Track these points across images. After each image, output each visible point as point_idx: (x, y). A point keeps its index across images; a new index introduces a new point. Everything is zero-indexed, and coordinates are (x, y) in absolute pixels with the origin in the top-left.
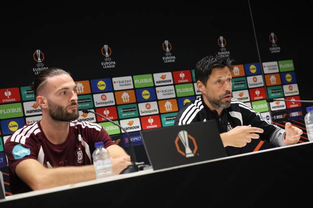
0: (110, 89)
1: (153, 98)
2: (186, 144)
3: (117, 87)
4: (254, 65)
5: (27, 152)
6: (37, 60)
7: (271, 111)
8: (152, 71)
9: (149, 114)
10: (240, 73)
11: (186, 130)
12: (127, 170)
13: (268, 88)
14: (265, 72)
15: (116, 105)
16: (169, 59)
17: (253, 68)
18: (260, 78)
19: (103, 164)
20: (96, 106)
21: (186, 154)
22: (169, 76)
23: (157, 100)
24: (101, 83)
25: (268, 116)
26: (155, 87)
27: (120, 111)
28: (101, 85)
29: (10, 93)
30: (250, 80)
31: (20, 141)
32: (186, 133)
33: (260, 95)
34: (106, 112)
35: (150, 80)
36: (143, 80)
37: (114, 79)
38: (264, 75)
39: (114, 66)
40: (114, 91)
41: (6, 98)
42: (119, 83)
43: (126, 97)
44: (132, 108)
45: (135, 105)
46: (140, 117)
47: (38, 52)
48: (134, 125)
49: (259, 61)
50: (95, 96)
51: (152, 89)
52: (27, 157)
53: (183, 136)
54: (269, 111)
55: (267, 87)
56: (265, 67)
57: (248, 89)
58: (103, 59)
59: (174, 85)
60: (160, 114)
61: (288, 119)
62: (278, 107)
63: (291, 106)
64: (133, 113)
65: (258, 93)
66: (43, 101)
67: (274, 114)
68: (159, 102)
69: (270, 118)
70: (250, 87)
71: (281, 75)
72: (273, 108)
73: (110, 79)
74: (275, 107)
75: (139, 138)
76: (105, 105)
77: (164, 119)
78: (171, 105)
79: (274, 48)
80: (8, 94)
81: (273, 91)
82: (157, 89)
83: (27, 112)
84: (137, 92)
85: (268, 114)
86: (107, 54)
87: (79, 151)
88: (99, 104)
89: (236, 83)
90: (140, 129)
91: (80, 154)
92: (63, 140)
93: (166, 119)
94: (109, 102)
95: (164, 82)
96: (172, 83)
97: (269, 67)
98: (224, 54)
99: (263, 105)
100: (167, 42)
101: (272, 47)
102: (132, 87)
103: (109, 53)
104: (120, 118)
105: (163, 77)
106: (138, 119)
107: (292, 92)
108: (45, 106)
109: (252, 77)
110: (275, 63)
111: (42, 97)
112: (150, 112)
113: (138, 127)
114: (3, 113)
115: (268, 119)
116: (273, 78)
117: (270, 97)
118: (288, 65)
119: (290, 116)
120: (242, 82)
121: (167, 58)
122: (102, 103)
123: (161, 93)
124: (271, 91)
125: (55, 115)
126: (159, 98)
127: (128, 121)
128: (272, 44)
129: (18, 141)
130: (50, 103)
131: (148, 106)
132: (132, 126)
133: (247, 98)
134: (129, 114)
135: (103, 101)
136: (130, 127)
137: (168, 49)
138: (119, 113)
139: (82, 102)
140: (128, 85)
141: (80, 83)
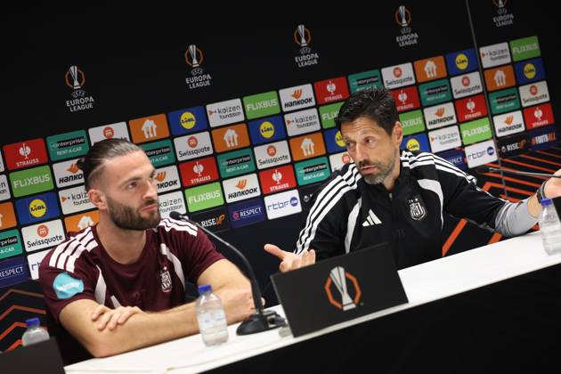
0: (203, 125)
1: (281, 134)
3: (214, 121)
4: (465, 54)
6: (73, 84)
7: (497, 138)
8: (277, 86)
9: (273, 164)
10: (437, 73)
13: (490, 95)
14: (485, 66)
15: (215, 155)
16: (308, 59)
17: (462, 60)
18: (475, 78)
20: (180, 159)
22: (307, 91)
23: (288, 138)
24: (187, 115)
25: (490, 148)
26: (283, 114)
27: (223, 164)
28: (188, 119)
29: (28, 150)
30: (456, 83)
31: (65, 266)
33: (476, 110)
34: (198, 169)
35: (275, 102)
36: (262, 104)
37: (210, 107)
38: (482, 71)
39: (208, 83)
40: (210, 129)
41: (22, 158)
42: (219, 113)
43: (231, 138)
44: (242, 157)
45: (248, 151)
46: (257, 171)
47: (74, 70)
48: (248, 187)
49: (473, 46)
50: (177, 141)
51: (278, 119)
52: (78, 296)
54: (492, 138)
55: (488, 93)
56: (483, 55)
57: (454, 101)
58: (188, 70)
59: (317, 106)
60: (293, 163)
61: (529, 148)
62: (510, 128)
63: (535, 125)
64: (246, 166)
65: (471, 106)
66: (98, 197)
67: (501, 142)
68: (291, 141)
69: (494, 150)
70: (456, 96)
71: (516, 67)
72: (500, 131)
73: (201, 108)
74: (504, 130)
75: (258, 210)
76: (195, 156)
77: (300, 171)
78: (312, 145)
79: (501, 18)
80: (25, 151)
81: (500, 100)
82: (287, 117)
83: (61, 181)
84: (251, 126)
85: (492, 143)
86: (195, 61)
87: (164, 271)
88: (185, 154)
89: (431, 91)
90: (258, 193)
91: (166, 278)
92: (136, 256)
93: (304, 171)
94: (202, 150)
95: (298, 103)
96: (313, 103)
97: (492, 55)
98: (408, 39)
99: (482, 128)
100: (301, 28)
101: (498, 16)
102: (241, 118)
103: (198, 59)
104: (223, 176)
105: (297, 95)
106: (254, 176)
107: (537, 99)
108: (103, 206)
109: (461, 78)
110: (504, 46)
111: (98, 191)
112: (276, 160)
113: (255, 190)
114: (18, 186)
115: (491, 154)
116: (500, 74)
117: (494, 112)
118: (529, 47)
119: (534, 143)
120: (441, 87)
121: (304, 58)
122: (190, 153)
123: (295, 124)
124: (496, 101)
125: (121, 221)
126: (290, 134)
127: (236, 181)
128: (498, 8)
129: (62, 268)
130: (110, 202)
131: (272, 151)
132: (245, 189)
133: (452, 118)
134: (238, 168)
135: (191, 149)
136: (241, 191)
137: (303, 41)
138: (221, 168)
139: (156, 154)
140: (234, 115)
141: (150, 119)
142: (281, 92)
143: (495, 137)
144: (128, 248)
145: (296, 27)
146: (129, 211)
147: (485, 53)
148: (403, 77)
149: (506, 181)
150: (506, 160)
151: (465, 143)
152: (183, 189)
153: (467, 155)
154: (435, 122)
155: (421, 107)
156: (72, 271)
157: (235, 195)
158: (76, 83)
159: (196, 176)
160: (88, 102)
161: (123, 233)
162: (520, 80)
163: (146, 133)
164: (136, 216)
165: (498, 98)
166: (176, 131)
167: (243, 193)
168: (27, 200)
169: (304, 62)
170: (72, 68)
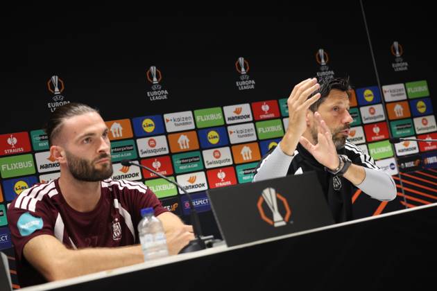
0: (161, 130)
1: (225, 142)
2: (273, 208)
3: (170, 127)
4: (371, 90)
5: (38, 223)
6: (54, 90)
7: (397, 157)
8: (221, 103)
9: (219, 165)
11: (273, 187)
12: (189, 248)
13: (391, 123)
14: (387, 100)
15: (170, 154)
16: (247, 84)
17: (368, 94)
18: (379, 109)
20: (141, 156)
21: (274, 222)
22: (246, 109)
23: (230, 145)
24: (148, 121)
25: (392, 164)
26: (226, 126)
27: (177, 162)
28: (148, 124)
29: (15, 141)
30: (365, 111)
31: (28, 207)
32: (273, 191)
33: (380, 133)
34: (156, 165)
35: (219, 116)
36: (209, 117)
37: (166, 116)
38: (385, 104)
39: (165, 97)
40: (166, 134)
41: (10, 147)
42: (174, 121)
43: (184, 142)
44: (193, 157)
45: (198, 154)
46: (205, 170)
47: (55, 79)
48: (197, 182)
49: (377, 84)
50: (139, 141)
51: (223, 129)
52: (38, 232)
53: (270, 195)
54: (394, 156)
55: (390, 121)
56: (385, 92)
57: (363, 125)
58: (149, 86)
59: (254, 121)
60: (234, 165)
61: (422, 166)
62: (407, 150)
63: (427, 148)
64: (196, 165)
65: (376, 130)
66: (59, 153)
67: (401, 160)
68: (233, 147)
69: (396, 166)
70: (365, 122)
71: (411, 102)
72: (399, 151)
73: (160, 116)
74: (403, 151)
75: (205, 201)
76: (154, 154)
77: (240, 172)
78: (250, 152)
79: (398, 65)
80: (12, 141)
81: (399, 127)
82: (229, 128)
83: (42, 167)
84: (200, 133)
85: (393, 160)
86: (155, 79)
87: (115, 222)
88: (145, 152)
90: (206, 188)
91: (117, 227)
92: (92, 207)
93: (243, 172)
94: (159, 150)
95: (239, 118)
96: (251, 119)
97: (392, 92)
98: (326, 75)
99: (386, 148)
100: (241, 60)
101: (395, 63)
102: (193, 127)
103: (158, 78)
104: (177, 172)
105: (238, 111)
106: (203, 174)
107: (427, 128)
108: (62, 160)
109: (368, 108)
110: (401, 86)
111: (58, 147)
112: (221, 162)
113: (203, 185)
114: (6, 170)
115: (393, 169)
116: (398, 108)
117: (395, 136)
118: (420, 89)
119: (426, 163)
121: (244, 83)
122: (150, 152)
123: (236, 134)
124: (396, 128)
125: (78, 173)
126: (232, 142)
127: (188, 176)
128: (396, 57)
129: (25, 208)
130: (69, 156)
131: (217, 154)
132: (195, 184)
133: (361, 138)
134: (189, 167)
135: (150, 149)
136: (191, 185)
137: (243, 70)
138: (175, 165)
139: (121, 151)
140: (187, 123)
141: (117, 123)
142: (225, 108)
143: (395, 156)
144: (84, 198)
145: (237, 59)
146: (84, 163)
147: (387, 90)
149: (405, 191)
150: (404, 174)
152: (143, 180)
156: (34, 211)
157: (187, 188)
158: (57, 89)
161: (80, 185)
162: (414, 114)
163: (113, 133)
164: (91, 167)
165: (397, 126)
167: (193, 187)
168: (13, 181)
169: (243, 86)
170: (54, 77)
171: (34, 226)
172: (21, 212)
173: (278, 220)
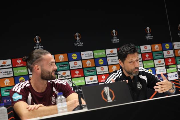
0: (79, 58)
1: (106, 64)
2: (108, 95)
3: (83, 57)
4: (168, 44)
5: (20, 97)
6: (37, 42)
7: (178, 72)
8: (105, 48)
9: (103, 73)
10: (159, 49)
12: (77, 109)
13: (177, 58)
14: (175, 48)
15: (83, 68)
16: (116, 41)
17: (167, 46)
18: (171, 52)
19: (62, 105)
20: (71, 68)
22: (115, 51)
23: (108, 65)
24: (74, 55)
25: (176, 75)
26: (106, 57)
27: (85, 71)
28: (74, 56)
29: (20, 61)
30: (165, 53)
31: (17, 91)
32: (108, 88)
33: (171, 62)
34: (77, 72)
35: (104, 53)
36: (100, 53)
37: (82, 53)
38: (174, 50)
39: (82, 45)
40: (82, 60)
41: (18, 64)
42: (85, 55)
43: (89, 63)
44: (92, 70)
45: (94, 68)
46: (97, 75)
47: (37, 37)
48: (93, 80)
49: (171, 42)
50: (70, 63)
51: (105, 59)
52: (19, 100)
54: (177, 72)
55: (176, 57)
56: (175, 45)
57: (164, 58)
58: (75, 41)
60: (109, 73)
64: (93, 73)
65: (170, 60)
68: (109, 66)
70: (165, 57)
72: (179, 69)
73: (79, 53)
76: (76, 68)
78: (116, 68)
80: (19, 61)
82: (108, 58)
83: (30, 72)
84: (95, 60)
85: (176, 73)
86: (78, 38)
87: (53, 97)
88: (73, 67)
89: (157, 55)
90: (97, 82)
91: (53, 99)
94: (78, 66)
95: (112, 54)
96: (117, 55)
97: (177, 45)
98: (149, 37)
100: (114, 31)
101: (179, 33)
102: (93, 57)
103: (79, 37)
104: (85, 75)
105: (111, 52)
109: (167, 51)
112: (103, 72)
114: (16, 72)
115: (176, 77)
117: (177, 63)
120: (160, 54)
121: (115, 40)
122: (74, 67)
123: (110, 61)
126: (109, 64)
127: (90, 77)
129: (16, 91)
131: (102, 69)
132: (92, 80)
133: (163, 64)
134: (90, 73)
135: (75, 66)
136: (91, 81)
137: (115, 35)
138: (85, 73)
139: (63, 66)
140: (90, 56)
141: (62, 55)
142: (106, 50)
145: (112, 30)
147: (175, 44)
148: (147, 49)
151: (168, 72)
152: (71, 78)
153: (168, 76)
154: (158, 65)
155: (153, 59)
157: (89, 82)
158: (38, 41)
159: (76, 74)
160: (41, 48)
163: (60, 59)
165: (179, 59)
166: (70, 59)
168: (19, 77)
169: (114, 41)
170: (37, 36)
171: (18, 98)
172: (14, 92)
173: (109, 100)
